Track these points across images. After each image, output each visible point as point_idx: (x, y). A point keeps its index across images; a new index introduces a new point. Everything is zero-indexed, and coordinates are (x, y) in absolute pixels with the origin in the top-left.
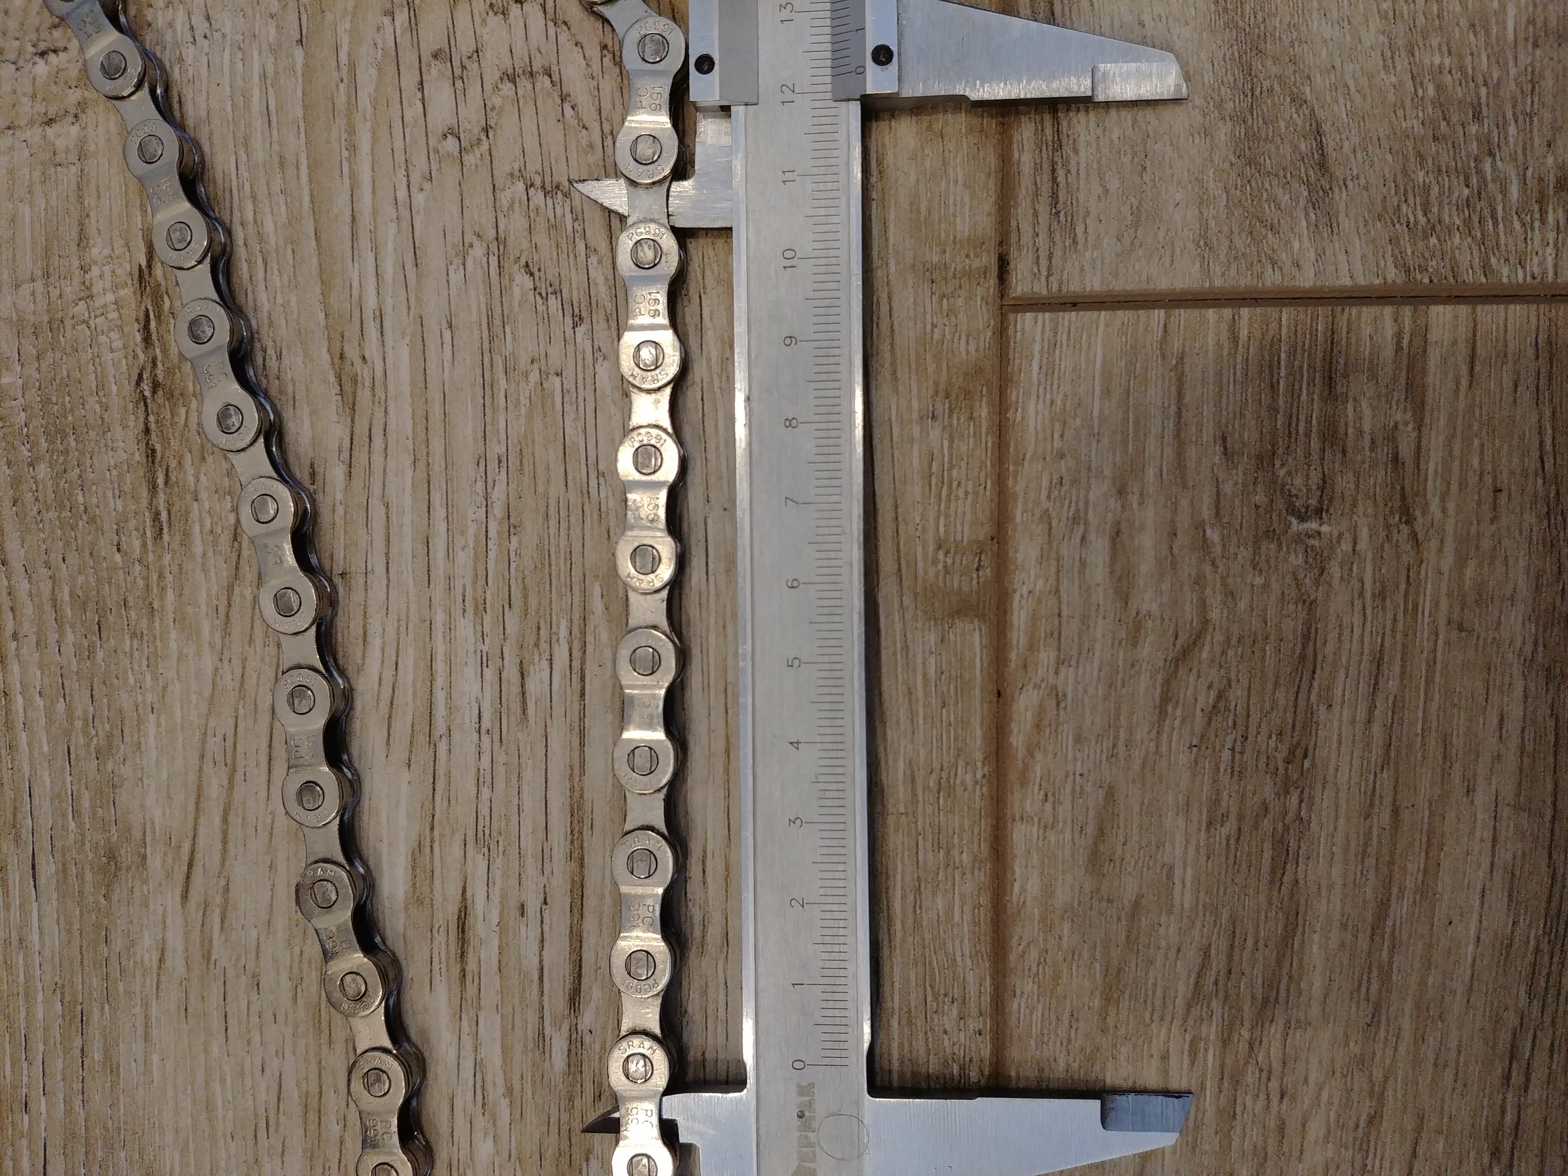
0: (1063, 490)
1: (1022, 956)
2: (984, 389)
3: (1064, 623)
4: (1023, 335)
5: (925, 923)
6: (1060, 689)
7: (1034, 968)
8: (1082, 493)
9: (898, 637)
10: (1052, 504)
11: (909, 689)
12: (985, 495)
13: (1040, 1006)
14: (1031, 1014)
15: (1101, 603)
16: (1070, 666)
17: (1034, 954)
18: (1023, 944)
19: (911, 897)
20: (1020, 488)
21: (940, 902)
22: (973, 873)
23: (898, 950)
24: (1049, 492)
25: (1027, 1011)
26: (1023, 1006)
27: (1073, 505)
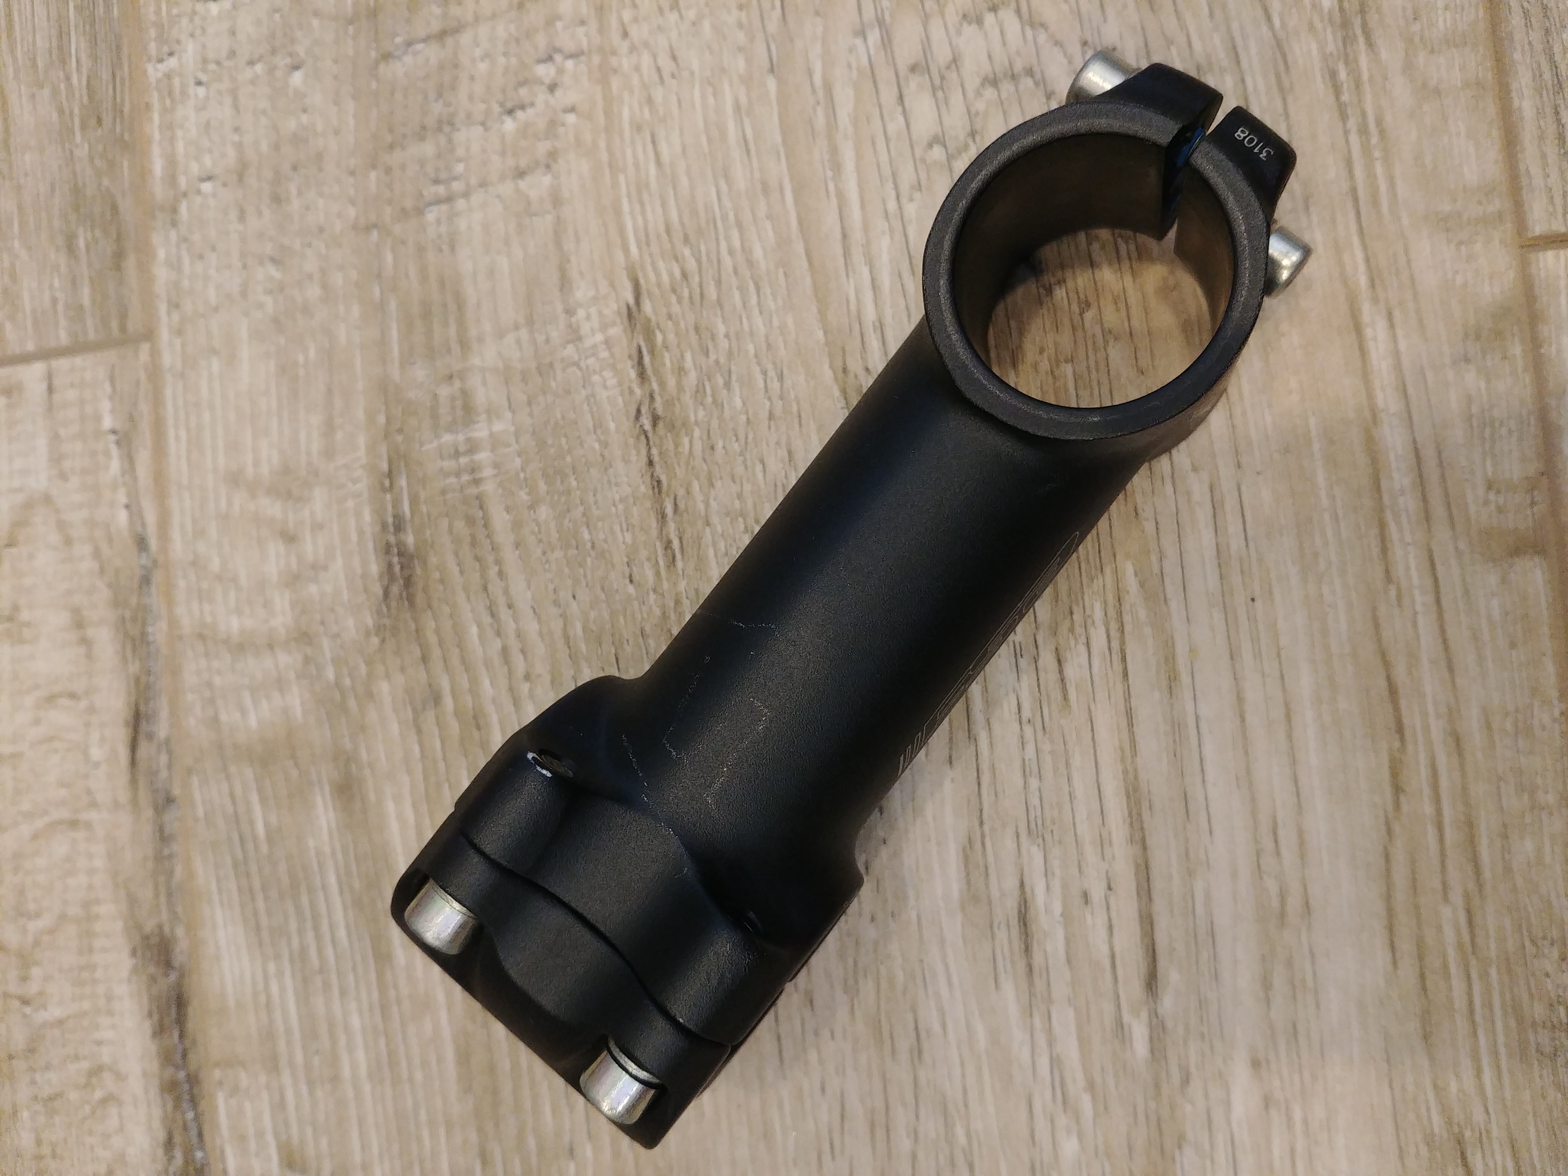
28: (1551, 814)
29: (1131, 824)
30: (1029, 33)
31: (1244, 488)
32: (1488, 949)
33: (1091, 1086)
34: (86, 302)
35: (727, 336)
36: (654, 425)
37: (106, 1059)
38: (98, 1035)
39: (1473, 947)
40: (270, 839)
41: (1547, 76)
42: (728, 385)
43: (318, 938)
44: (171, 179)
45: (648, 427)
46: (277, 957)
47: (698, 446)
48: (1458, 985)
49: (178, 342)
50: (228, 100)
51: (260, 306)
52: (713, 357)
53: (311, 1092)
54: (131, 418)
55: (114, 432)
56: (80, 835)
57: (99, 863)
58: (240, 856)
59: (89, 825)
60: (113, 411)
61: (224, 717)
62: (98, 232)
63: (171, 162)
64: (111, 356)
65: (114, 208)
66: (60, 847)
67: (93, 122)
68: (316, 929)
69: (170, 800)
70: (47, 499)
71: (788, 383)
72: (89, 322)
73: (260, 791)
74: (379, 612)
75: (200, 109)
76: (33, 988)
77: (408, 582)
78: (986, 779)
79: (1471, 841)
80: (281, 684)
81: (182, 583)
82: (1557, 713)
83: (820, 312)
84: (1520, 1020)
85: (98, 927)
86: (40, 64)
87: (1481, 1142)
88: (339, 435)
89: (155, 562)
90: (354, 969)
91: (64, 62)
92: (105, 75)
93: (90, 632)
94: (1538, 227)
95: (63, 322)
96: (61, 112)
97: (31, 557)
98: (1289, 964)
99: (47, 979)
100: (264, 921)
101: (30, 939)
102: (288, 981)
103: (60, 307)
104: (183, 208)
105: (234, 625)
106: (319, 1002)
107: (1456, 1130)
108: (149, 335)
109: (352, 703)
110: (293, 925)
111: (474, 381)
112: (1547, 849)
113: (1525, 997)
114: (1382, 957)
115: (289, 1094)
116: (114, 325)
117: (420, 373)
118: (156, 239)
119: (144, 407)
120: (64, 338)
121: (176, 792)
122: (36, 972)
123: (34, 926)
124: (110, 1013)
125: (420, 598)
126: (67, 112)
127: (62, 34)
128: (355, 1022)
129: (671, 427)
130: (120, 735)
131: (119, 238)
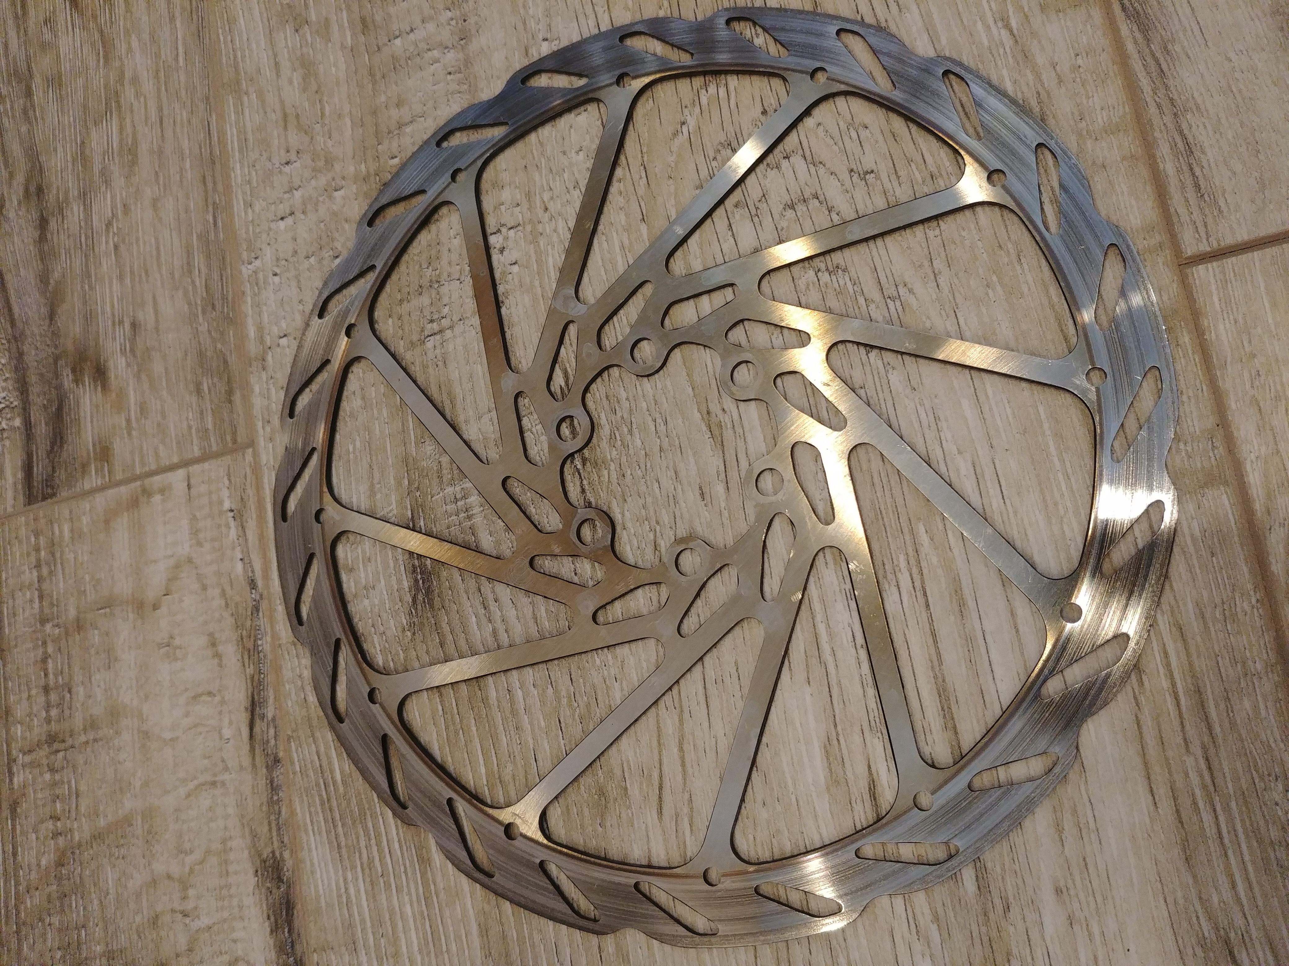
28: (1261, 678)
29: (944, 717)
30: (813, 170)
31: (997, 462)
32: (1227, 788)
33: (936, 918)
34: (210, 426)
35: (627, 399)
36: (584, 465)
37: (240, 953)
38: (234, 936)
39: (1214, 786)
40: (344, 782)
41: (1180, 145)
42: (630, 432)
43: (380, 851)
44: (261, 340)
45: (579, 467)
46: (353, 868)
47: (614, 476)
48: (1207, 818)
50: (294, 284)
52: (619, 414)
54: (242, 499)
55: (232, 511)
56: (218, 792)
57: (231, 810)
58: (325, 797)
59: (223, 783)
62: (215, 380)
63: (260, 328)
64: (227, 459)
65: (225, 362)
66: (205, 800)
67: (210, 308)
68: (378, 844)
69: (277, 761)
70: (190, 560)
71: (671, 425)
72: (212, 439)
75: (276, 292)
76: (189, 905)
78: (835, 691)
79: (1202, 705)
82: (1254, 601)
83: (688, 375)
84: (1260, 842)
85: (232, 856)
86: (177, 276)
87: (1244, 942)
89: (261, 596)
90: (405, 872)
91: (190, 272)
92: (216, 276)
93: (220, 648)
94: (1190, 250)
95: (195, 441)
96: (189, 304)
97: (181, 601)
98: (1075, 812)
99: (199, 897)
101: (187, 869)
103: (193, 431)
104: (269, 358)
107: (1222, 932)
108: (252, 444)
110: (363, 844)
112: (1262, 706)
113: (1262, 823)
114: (1145, 800)
116: (229, 438)
118: (253, 379)
119: (251, 492)
120: (197, 452)
121: (281, 754)
122: (191, 892)
123: (189, 859)
124: (242, 918)
125: (437, 602)
126: (193, 303)
127: (189, 253)
129: (596, 464)
130: (243, 718)
131: (229, 381)
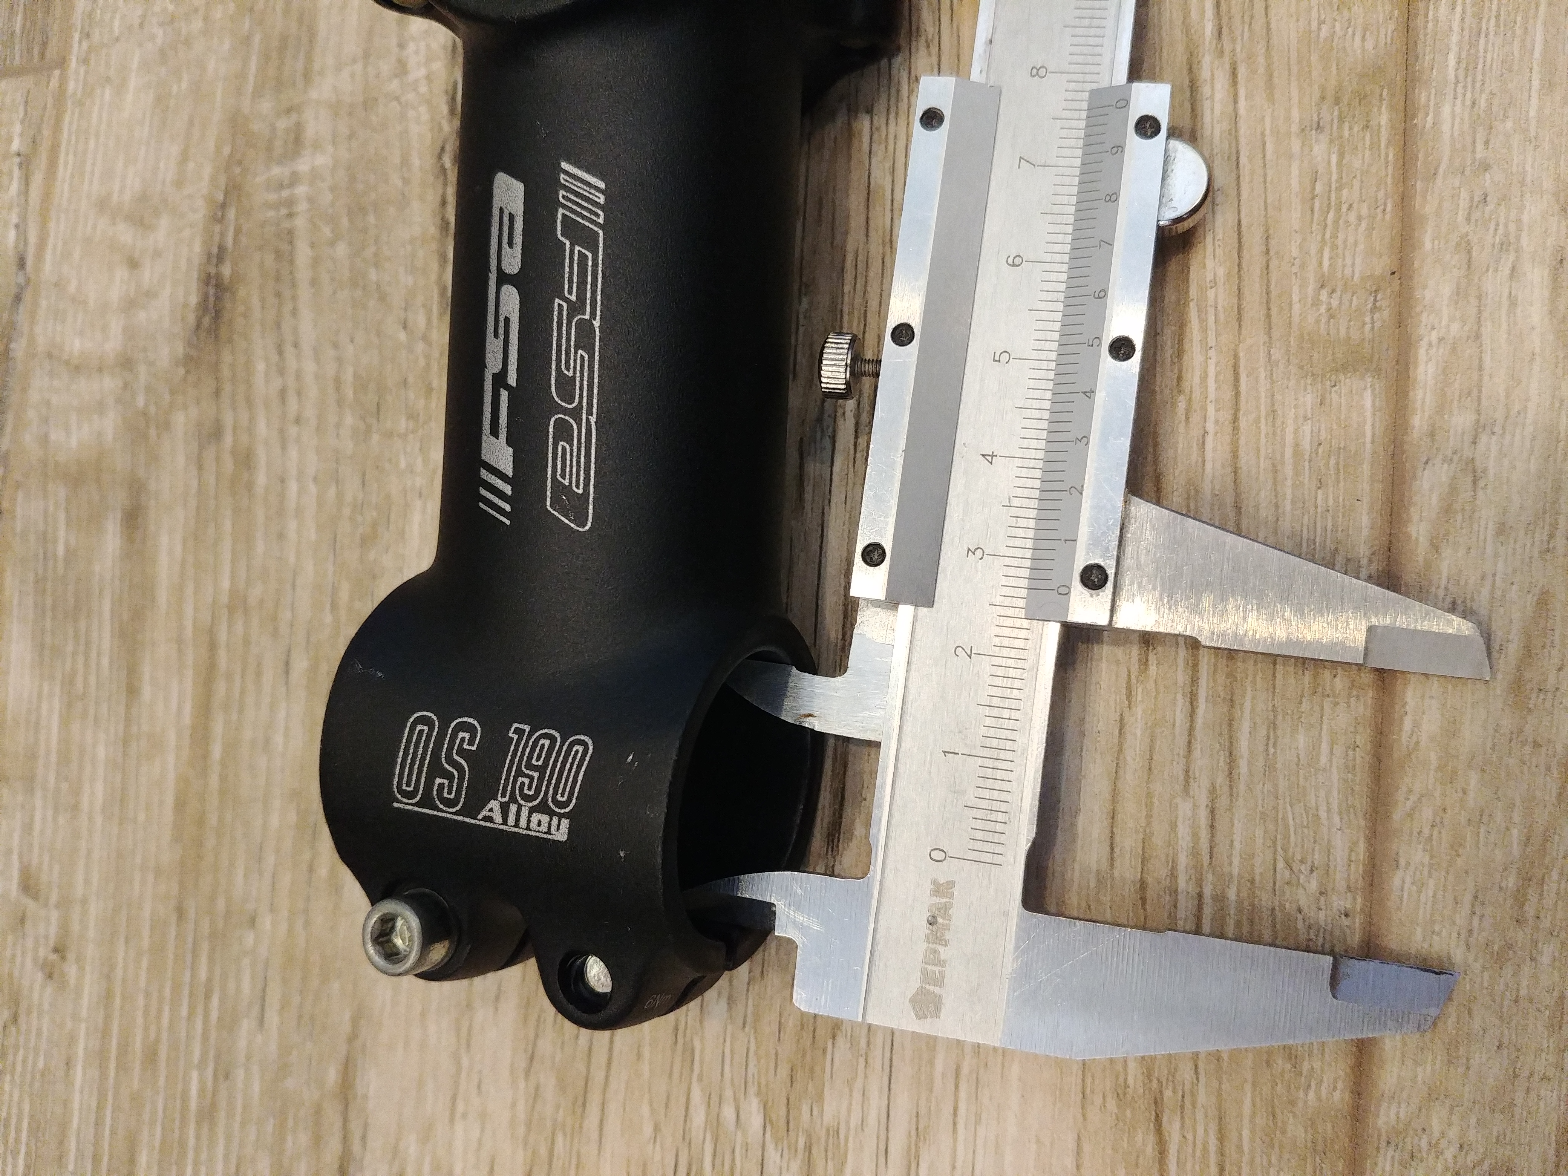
0: (1488, 209)
1: (1410, 815)
2: (1385, 92)
3: (1486, 379)
4: (1436, 25)
5: (1279, 765)
6: (1478, 463)
7: (1426, 831)
8: (1513, 214)
9: (1263, 400)
10: (1473, 225)
11: (1274, 465)
12: (1383, 219)
13: (1431, 883)
14: (1419, 892)
15: (1537, 351)
16: (1493, 433)
17: (1427, 813)
18: (1413, 798)
19: (1262, 732)
20: (1429, 209)
21: (1302, 740)
22: (1348, 703)
23: (1241, 800)
24: (1469, 214)
25: (1414, 888)
26: (1408, 880)
27: (1501, 227)
49: (82, 70)
51: (152, 37)
53: (55, 818)
60: (21, 135)
61: (53, 436)
73: (67, 512)
74: (189, 344)
77: (218, 315)
80: (100, 407)
81: (44, 303)
88: (191, 165)
100: (48, 639)
102: (57, 704)
105: (75, 346)
106: (76, 727)
109: (152, 432)
111: (309, 115)
115: (38, 816)
117: (266, 105)
128: (101, 752)
